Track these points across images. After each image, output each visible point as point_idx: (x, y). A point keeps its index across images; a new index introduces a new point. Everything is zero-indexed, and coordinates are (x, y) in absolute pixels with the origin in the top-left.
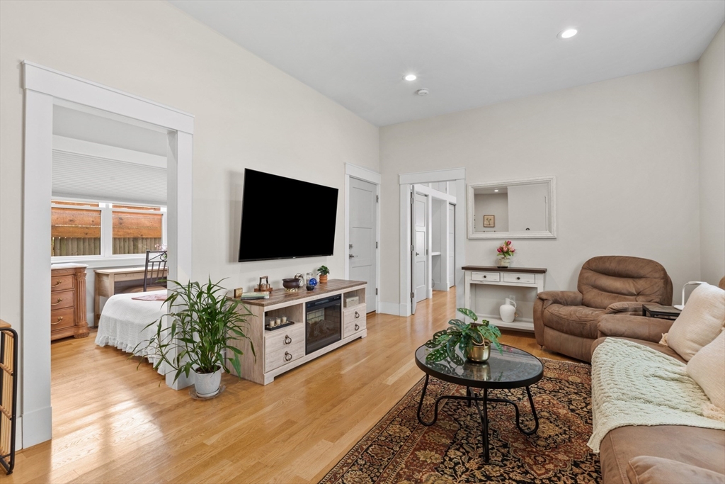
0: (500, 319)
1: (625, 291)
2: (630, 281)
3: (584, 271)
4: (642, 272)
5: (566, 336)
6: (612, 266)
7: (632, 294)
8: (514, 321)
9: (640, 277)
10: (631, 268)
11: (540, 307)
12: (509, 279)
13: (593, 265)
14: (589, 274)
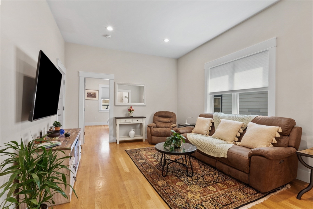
0: (129, 137)
1: (167, 122)
2: (169, 118)
3: (155, 116)
4: (172, 116)
5: (159, 138)
6: (164, 114)
7: (169, 122)
8: (134, 137)
9: (171, 117)
10: (169, 115)
11: (150, 130)
12: (134, 121)
13: (158, 114)
14: (157, 117)
